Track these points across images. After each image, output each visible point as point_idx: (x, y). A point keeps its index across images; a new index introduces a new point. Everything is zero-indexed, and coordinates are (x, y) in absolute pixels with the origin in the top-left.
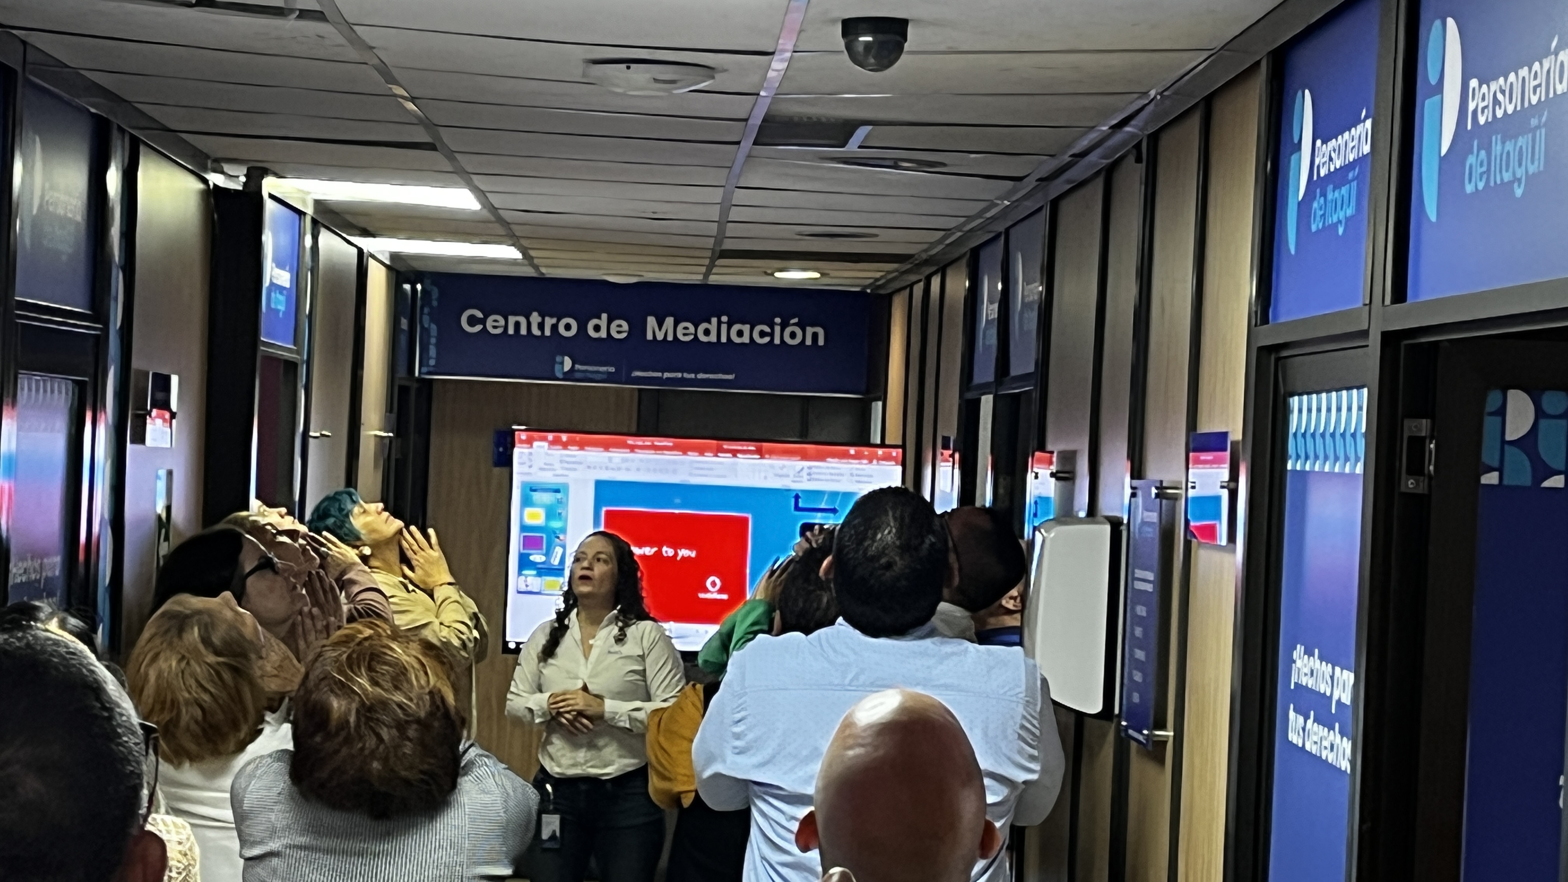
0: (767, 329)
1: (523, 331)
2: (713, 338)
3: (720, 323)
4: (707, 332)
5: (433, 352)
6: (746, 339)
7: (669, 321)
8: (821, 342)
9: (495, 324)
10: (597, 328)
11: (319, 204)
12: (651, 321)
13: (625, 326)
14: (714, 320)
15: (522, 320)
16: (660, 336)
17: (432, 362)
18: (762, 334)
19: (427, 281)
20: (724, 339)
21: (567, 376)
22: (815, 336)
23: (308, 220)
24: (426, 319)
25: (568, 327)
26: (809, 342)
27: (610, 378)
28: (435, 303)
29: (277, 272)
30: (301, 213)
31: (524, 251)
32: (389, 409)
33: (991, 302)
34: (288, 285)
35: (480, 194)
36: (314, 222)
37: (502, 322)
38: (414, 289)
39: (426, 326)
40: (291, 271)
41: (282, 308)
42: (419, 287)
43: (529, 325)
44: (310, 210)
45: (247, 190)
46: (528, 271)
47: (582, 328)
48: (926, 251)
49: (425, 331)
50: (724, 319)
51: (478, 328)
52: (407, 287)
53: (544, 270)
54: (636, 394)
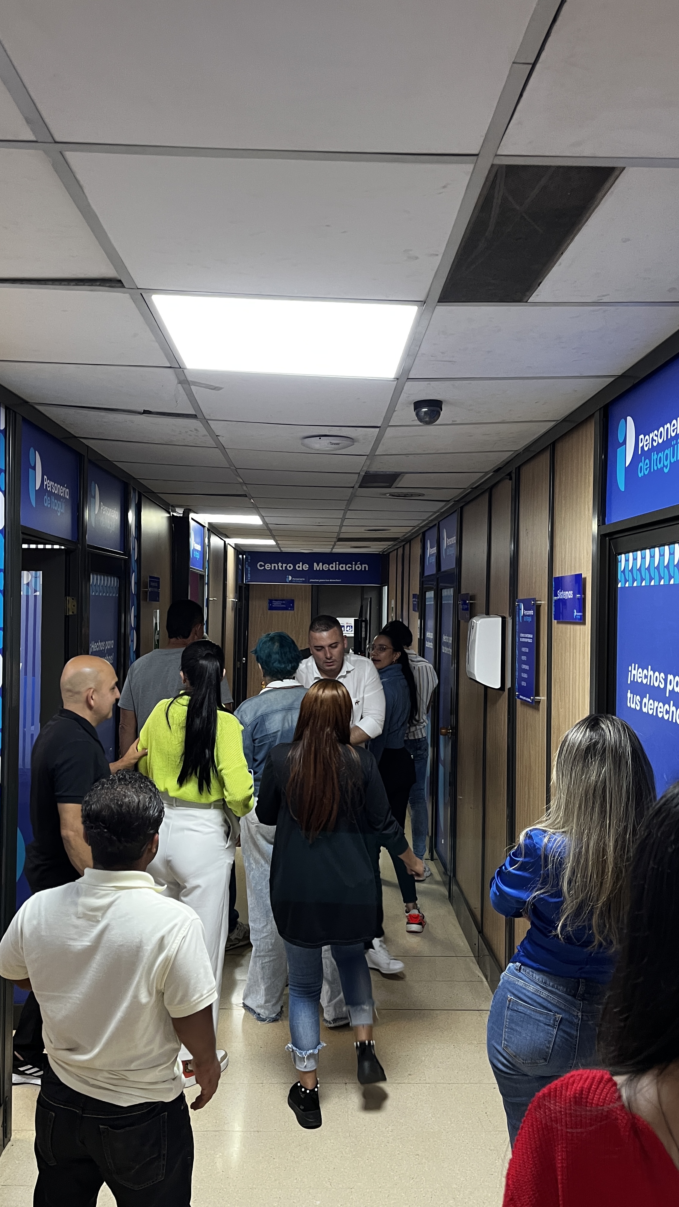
0: (350, 566)
1: (277, 569)
2: (334, 569)
3: (336, 564)
4: (332, 567)
5: (249, 575)
6: (344, 569)
7: (321, 564)
8: (367, 569)
9: (268, 567)
10: (299, 567)
11: (209, 523)
12: (315, 564)
13: (308, 566)
14: (334, 563)
15: (276, 565)
16: (318, 569)
17: (249, 579)
18: (349, 567)
19: (247, 554)
20: (337, 569)
21: (290, 582)
22: (365, 567)
23: (206, 529)
24: (247, 566)
25: (290, 567)
26: (363, 569)
27: (303, 582)
28: (249, 561)
29: (196, 545)
30: (204, 526)
31: (276, 541)
32: (236, 592)
33: (432, 548)
34: (200, 549)
35: (263, 518)
36: (208, 530)
37: (270, 566)
38: (243, 557)
40: (201, 545)
41: (198, 557)
42: (244, 556)
43: (278, 566)
44: (207, 526)
45: (185, 516)
46: (278, 550)
47: (294, 567)
48: (404, 536)
49: (247, 569)
50: (337, 563)
51: (263, 568)
52: (241, 556)
53: (282, 549)
54: (311, 587)
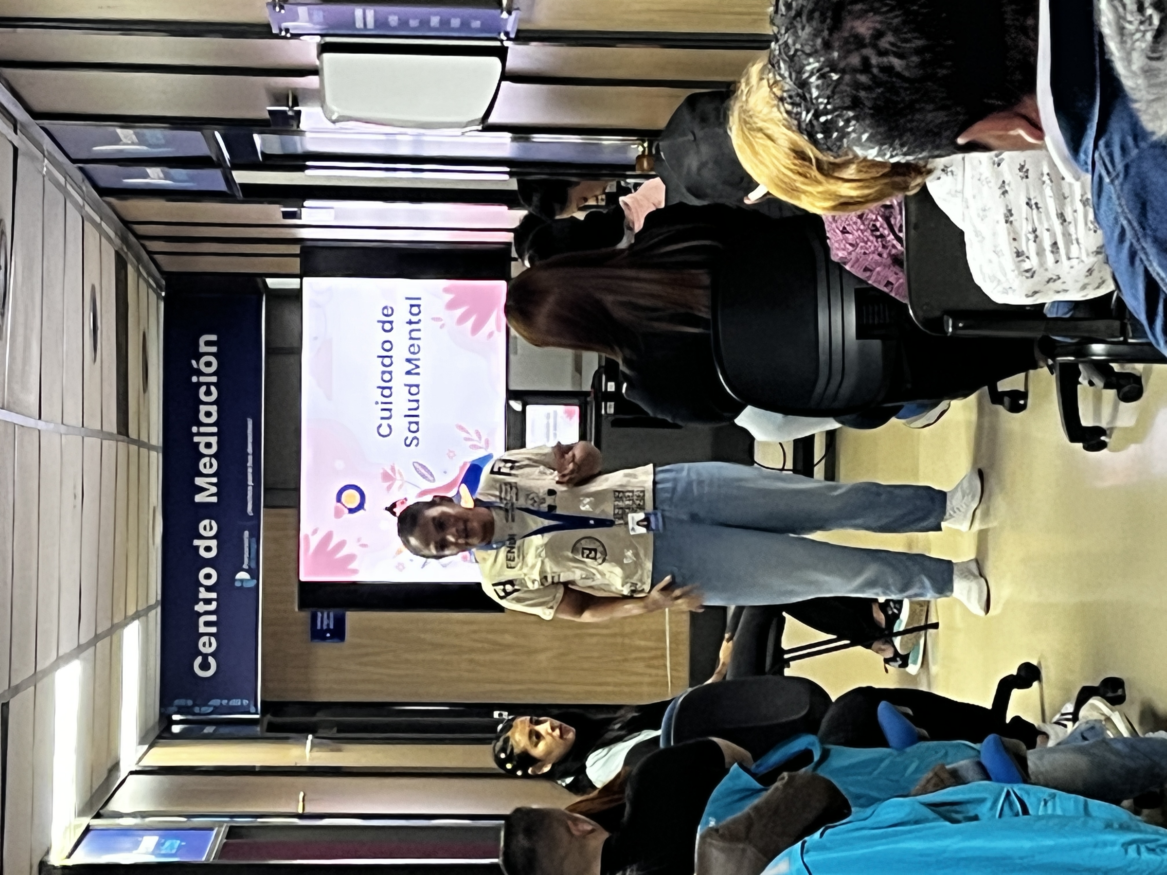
0: (203, 389)
1: (213, 618)
2: (214, 440)
3: (199, 434)
4: (208, 445)
5: (235, 702)
6: (214, 409)
7: (199, 481)
8: (214, 338)
9: (207, 645)
10: (208, 549)
12: (199, 498)
13: (206, 522)
14: (196, 439)
15: (202, 619)
16: (214, 489)
17: (245, 702)
18: (208, 393)
19: (169, 708)
20: (214, 429)
21: (255, 575)
22: (208, 343)
23: (95, 822)
24: (205, 709)
26: (214, 349)
27: (255, 535)
28: (190, 703)
29: (142, 849)
30: (88, 830)
31: (127, 620)
32: (285, 740)
33: (146, 176)
34: (156, 839)
35: (61, 660)
36: (98, 816)
37: (205, 639)
38: (177, 721)
39: (210, 709)
40: (142, 836)
41: (177, 842)
42: (176, 716)
43: (207, 613)
44: (86, 821)
46: (156, 615)
47: (208, 563)
48: (110, 237)
49: (217, 710)
50: (194, 429)
51: (211, 660)
52: (176, 727)
53: (152, 601)
54: (272, 510)
